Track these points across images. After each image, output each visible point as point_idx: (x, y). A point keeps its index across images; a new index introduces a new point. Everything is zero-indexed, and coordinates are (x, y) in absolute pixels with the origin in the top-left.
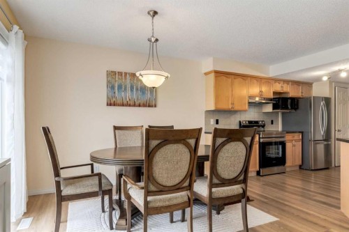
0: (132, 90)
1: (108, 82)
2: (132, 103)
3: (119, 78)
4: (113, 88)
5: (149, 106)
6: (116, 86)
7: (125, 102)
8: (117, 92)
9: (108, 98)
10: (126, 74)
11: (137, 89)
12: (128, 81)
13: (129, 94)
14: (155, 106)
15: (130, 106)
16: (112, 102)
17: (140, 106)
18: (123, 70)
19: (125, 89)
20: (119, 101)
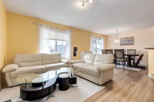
4: (121, 42)
5: (131, 45)
7: (124, 44)
11: (127, 41)
13: (125, 42)
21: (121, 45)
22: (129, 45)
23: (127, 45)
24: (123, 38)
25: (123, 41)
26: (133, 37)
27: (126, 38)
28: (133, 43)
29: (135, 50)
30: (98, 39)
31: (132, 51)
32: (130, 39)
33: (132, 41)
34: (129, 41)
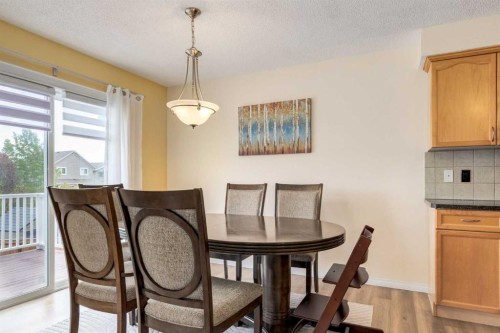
0: (271, 129)
1: (241, 122)
2: (271, 149)
3: (253, 115)
4: (245, 129)
5: (298, 152)
6: (250, 125)
7: (262, 148)
8: (250, 136)
9: (240, 144)
10: (262, 106)
11: (279, 127)
12: (266, 116)
13: (267, 136)
14: (310, 151)
15: (268, 153)
16: (245, 150)
17: (283, 152)
18: (258, 102)
19: (262, 129)
20: (254, 148)
21: (242, 153)
22: (291, 151)
23: (275, 152)
24: (255, 107)
25: (255, 127)
26: (310, 101)
27: (274, 105)
28: (310, 139)
29: (321, 186)
30: (70, 94)
31: (301, 194)
32: (295, 112)
33: (302, 124)
34: (287, 127)
